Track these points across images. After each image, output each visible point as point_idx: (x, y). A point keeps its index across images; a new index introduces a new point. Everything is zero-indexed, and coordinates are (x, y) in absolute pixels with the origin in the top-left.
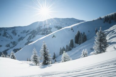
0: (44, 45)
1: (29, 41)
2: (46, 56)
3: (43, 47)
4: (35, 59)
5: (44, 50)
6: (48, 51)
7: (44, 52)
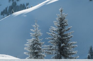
0: (61, 19)
1: (14, 4)
2: (62, 45)
3: (56, 23)
4: (34, 49)
5: (61, 30)
6: (70, 34)
7: (60, 34)
